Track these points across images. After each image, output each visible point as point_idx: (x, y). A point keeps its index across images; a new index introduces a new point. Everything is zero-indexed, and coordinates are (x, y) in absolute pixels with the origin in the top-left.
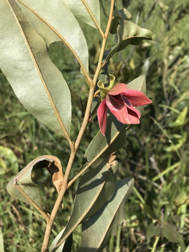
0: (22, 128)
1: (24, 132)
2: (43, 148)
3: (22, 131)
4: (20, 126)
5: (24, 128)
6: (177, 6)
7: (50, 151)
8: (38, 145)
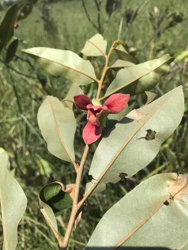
0: (13, 133)
1: (15, 137)
2: (34, 153)
3: (13, 136)
4: (11, 131)
5: (15, 133)
6: (170, 13)
7: (41, 155)
8: (29, 150)
